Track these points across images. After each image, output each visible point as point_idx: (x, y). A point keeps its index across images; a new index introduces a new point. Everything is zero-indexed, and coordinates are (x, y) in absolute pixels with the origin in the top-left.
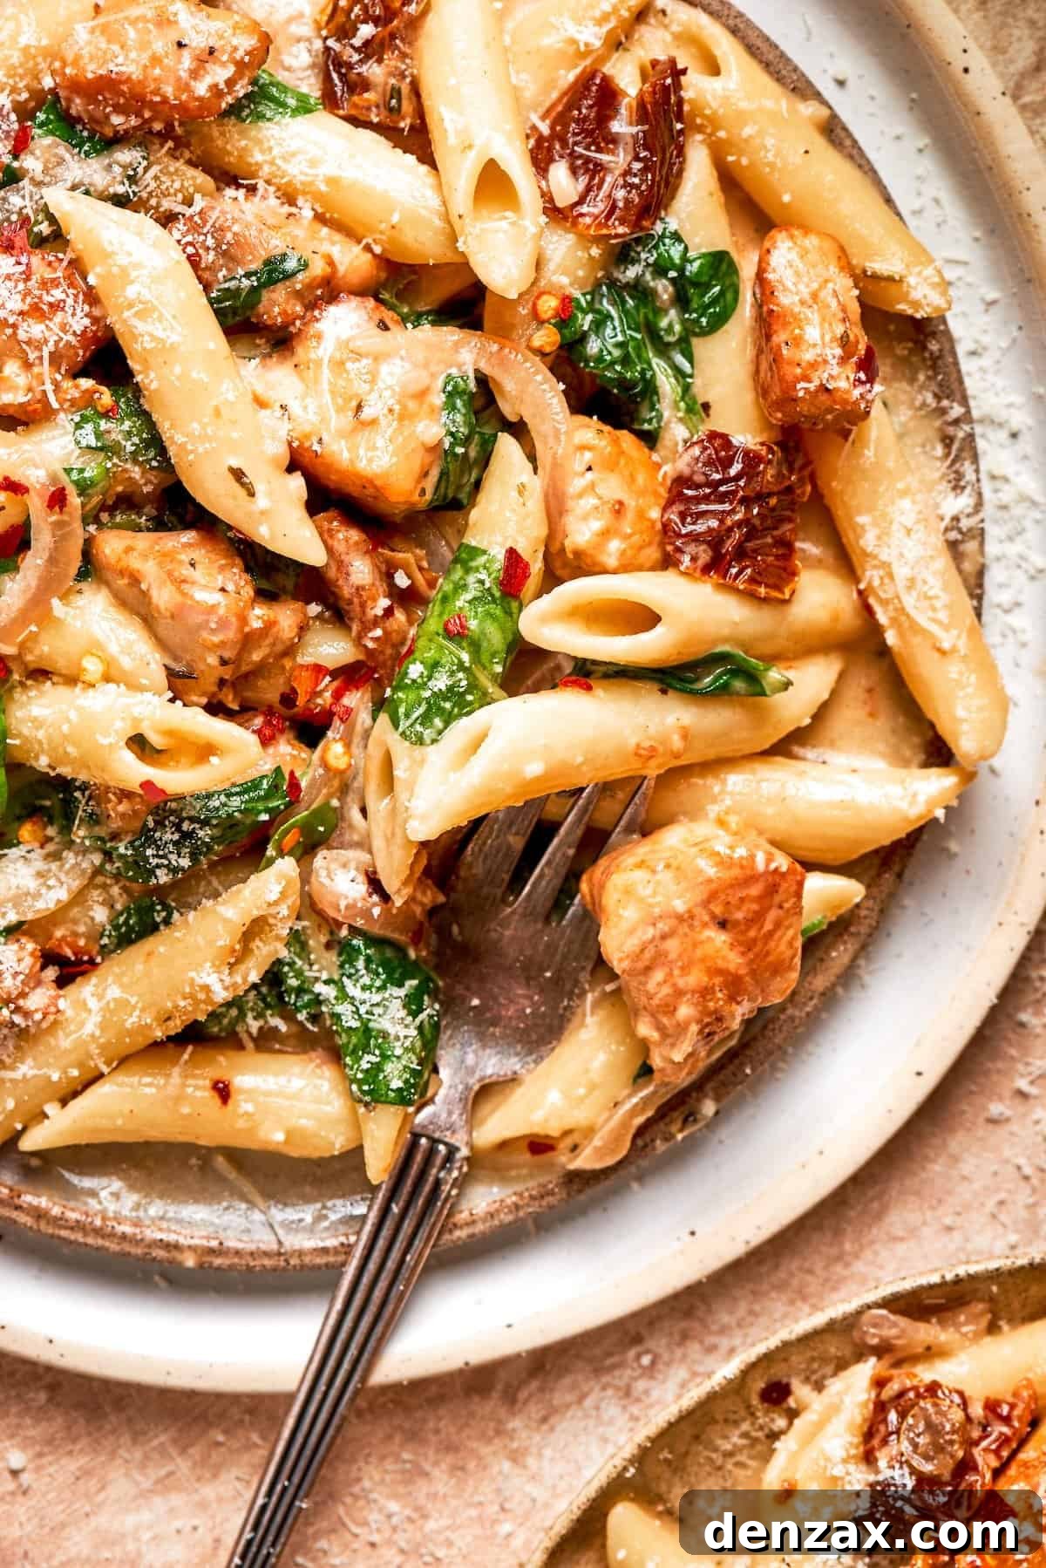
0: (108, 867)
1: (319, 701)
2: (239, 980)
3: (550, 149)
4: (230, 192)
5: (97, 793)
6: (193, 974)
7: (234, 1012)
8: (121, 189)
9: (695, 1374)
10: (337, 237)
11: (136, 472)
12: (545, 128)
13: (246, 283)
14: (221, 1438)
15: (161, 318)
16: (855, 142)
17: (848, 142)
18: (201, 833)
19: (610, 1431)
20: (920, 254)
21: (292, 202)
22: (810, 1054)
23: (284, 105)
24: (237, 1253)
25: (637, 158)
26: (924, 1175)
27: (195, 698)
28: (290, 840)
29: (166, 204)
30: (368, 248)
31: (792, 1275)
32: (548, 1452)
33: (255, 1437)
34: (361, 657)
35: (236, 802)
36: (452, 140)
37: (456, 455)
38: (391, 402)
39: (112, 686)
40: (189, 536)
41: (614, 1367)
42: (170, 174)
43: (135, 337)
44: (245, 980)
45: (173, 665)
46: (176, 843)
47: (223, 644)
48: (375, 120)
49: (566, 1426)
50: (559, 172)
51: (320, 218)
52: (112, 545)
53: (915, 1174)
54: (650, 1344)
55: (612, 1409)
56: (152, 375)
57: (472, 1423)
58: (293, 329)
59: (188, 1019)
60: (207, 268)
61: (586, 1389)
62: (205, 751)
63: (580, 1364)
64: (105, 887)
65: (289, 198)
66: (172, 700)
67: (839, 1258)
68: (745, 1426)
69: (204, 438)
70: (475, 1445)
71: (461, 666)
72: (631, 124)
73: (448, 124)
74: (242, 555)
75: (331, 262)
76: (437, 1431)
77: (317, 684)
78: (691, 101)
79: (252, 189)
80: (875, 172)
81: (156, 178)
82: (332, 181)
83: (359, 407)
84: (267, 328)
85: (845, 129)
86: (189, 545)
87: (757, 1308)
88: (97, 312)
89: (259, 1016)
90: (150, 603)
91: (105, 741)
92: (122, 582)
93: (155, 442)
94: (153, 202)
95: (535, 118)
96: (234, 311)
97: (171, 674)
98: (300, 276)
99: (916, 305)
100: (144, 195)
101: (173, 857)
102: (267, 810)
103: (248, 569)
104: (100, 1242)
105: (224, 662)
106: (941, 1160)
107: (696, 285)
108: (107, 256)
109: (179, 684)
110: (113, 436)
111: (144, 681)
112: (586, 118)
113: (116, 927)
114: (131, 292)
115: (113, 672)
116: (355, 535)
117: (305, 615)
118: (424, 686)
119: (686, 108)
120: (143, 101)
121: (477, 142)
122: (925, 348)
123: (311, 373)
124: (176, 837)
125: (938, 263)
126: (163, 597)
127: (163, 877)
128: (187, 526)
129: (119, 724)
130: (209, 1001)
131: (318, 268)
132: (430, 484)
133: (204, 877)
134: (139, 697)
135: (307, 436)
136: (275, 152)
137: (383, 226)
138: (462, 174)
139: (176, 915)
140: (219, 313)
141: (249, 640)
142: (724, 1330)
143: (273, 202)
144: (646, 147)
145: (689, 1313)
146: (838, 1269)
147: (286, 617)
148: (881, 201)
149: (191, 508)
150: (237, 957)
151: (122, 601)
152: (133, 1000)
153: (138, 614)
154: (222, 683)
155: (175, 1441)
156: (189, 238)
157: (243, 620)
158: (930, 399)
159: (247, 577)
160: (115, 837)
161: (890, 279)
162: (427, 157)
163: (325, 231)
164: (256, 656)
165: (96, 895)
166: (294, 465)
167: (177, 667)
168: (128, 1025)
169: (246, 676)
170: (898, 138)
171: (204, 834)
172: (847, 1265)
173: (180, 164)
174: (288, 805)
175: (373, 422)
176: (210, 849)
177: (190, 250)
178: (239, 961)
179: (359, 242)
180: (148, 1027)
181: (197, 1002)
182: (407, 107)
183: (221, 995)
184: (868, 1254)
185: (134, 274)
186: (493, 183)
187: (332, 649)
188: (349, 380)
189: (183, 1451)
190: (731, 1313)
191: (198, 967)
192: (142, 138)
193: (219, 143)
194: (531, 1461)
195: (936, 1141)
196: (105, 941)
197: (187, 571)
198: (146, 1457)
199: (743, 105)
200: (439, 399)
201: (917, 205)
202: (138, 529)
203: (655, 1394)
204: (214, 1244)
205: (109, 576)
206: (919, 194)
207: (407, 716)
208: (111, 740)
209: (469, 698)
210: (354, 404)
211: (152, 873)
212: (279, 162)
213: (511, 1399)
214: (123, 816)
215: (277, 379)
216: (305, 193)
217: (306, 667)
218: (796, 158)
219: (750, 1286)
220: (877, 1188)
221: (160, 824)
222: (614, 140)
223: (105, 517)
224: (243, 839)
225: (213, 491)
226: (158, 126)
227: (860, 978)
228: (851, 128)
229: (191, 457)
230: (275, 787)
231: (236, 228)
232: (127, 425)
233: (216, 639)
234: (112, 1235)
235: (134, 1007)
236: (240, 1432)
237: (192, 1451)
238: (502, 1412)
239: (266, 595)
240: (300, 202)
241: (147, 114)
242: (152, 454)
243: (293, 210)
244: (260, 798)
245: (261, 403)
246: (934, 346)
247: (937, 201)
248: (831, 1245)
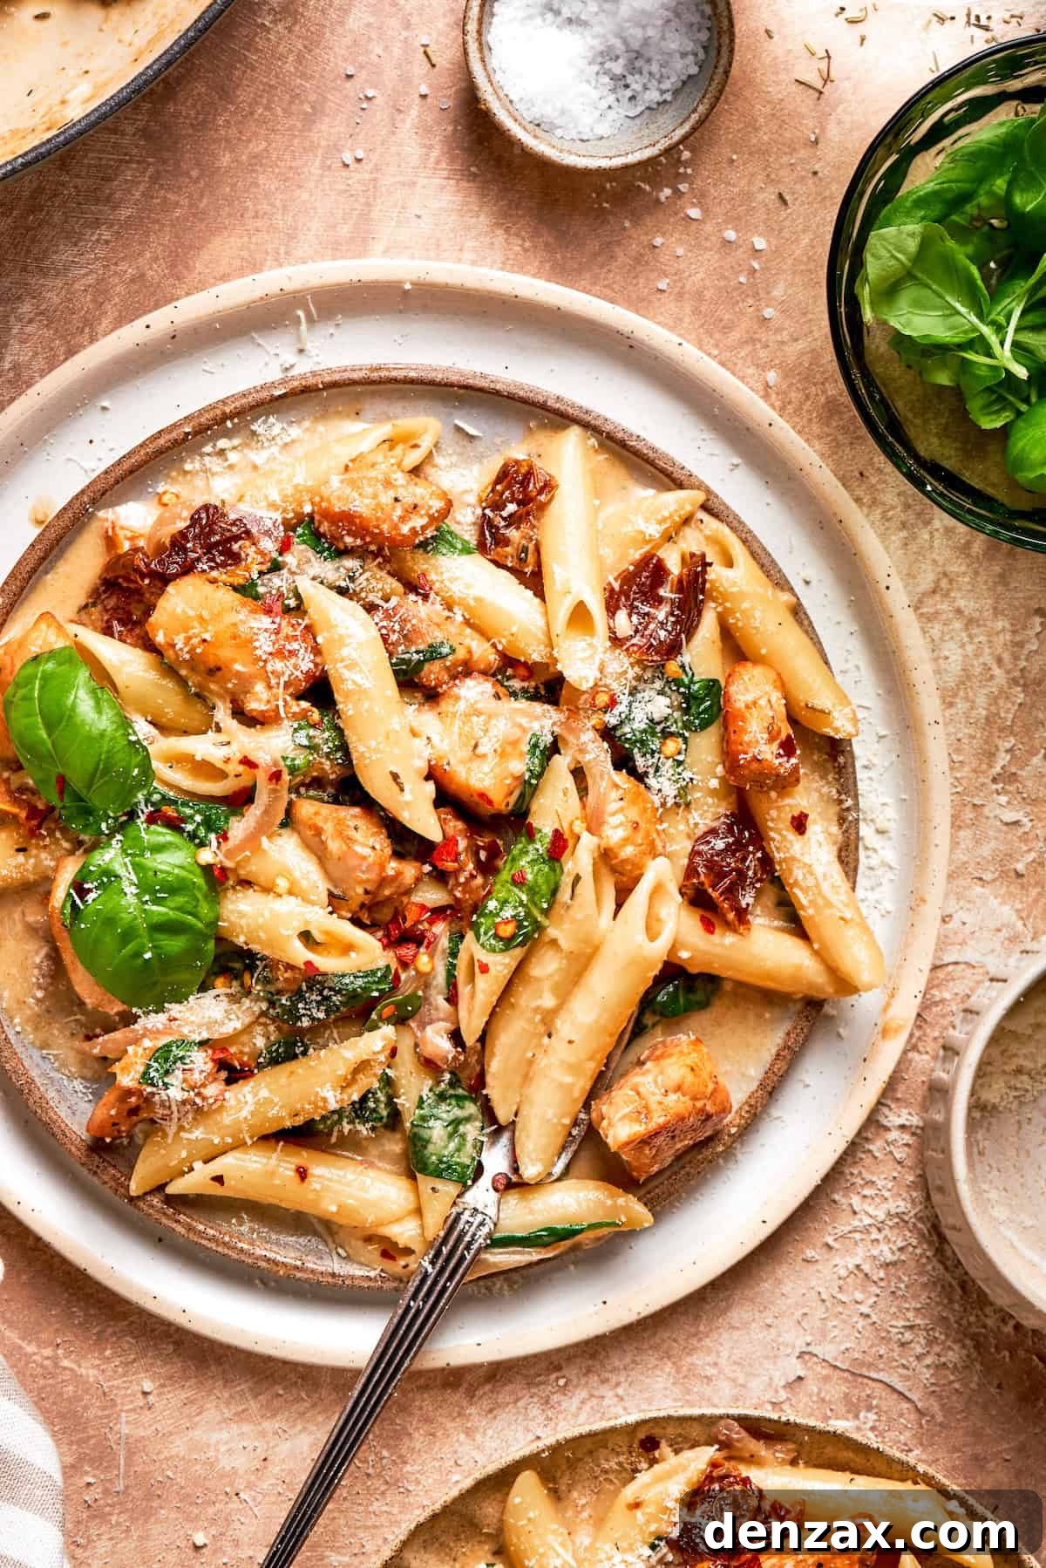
0: (271, 1011)
1: (420, 927)
2: (346, 1097)
3: (618, 600)
4: (412, 597)
5: (272, 964)
6: (318, 1089)
7: (336, 1117)
8: (343, 584)
9: (592, 1396)
10: (476, 636)
11: (327, 765)
12: (616, 586)
13: (416, 657)
14: (281, 1392)
15: (361, 671)
16: (811, 623)
17: (806, 622)
18: (334, 998)
19: (532, 1425)
20: (844, 699)
21: (450, 609)
22: (696, 1200)
23: (452, 546)
24: (313, 1271)
25: (672, 614)
26: (757, 1289)
27: (344, 913)
28: (387, 1012)
29: (372, 598)
30: (494, 645)
31: (663, 1341)
32: (490, 1432)
33: (303, 1395)
34: (452, 902)
35: (360, 982)
36: (558, 586)
37: (531, 784)
38: (496, 746)
39: (292, 899)
40: (356, 810)
41: (541, 1383)
42: (375, 578)
43: (343, 681)
44: (350, 1097)
45: (332, 889)
46: (318, 1002)
47: (367, 881)
48: (510, 565)
49: (504, 1416)
50: (622, 615)
51: (467, 622)
52: (307, 809)
53: (753, 1288)
54: (565, 1372)
55: (535, 1411)
56: (350, 706)
57: (445, 1406)
58: (440, 690)
59: (308, 1117)
60: (393, 644)
61: (520, 1395)
62: (347, 948)
63: (518, 1377)
64: (265, 1025)
65: (449, 607)
66: (331, 913)
67: (695, 1335)
68: (622, 1458)
69: (377, 750)
70: (444, 1420)
71: (521, 904)
72: (671, 592)
73: (557, 576)
74: (387, 827)
75: (470, 652)
76: (421, 1408)
77: (420, 916)
78: (712, 582)
79: (426, 597)
80: (820, 644)
81: (367, 580)
82: (478, 600)
83: (476, 746)
84: (424, 686)
85: (805, 614)
86: (355, 816)
87: (638, 1358)
88: (318, 660)
89: (351, 1122)
90: (326, 848)
91: (284, 932)
92: (310, 833)
93: (344, 748)
94: (363, 595)
95: (611, 579)
96: (405, 672)
97: (331, 895)
98: (450, 658)
99: (837, 730)
100: (358, 589)
101: (314, 1011)
102: (377, 990)
103: (389, 836)
104: (226, 1251)
105: (367, 892)
106: (770, 1282)
107: (696, 698)
108: (330, 627)
109: (335, 901)
110: (317, 740)
111: (313, 898)
112: (643, 584)
113: (270, 1052)
114: (345, 652)
115: (296, 890)
116: (460, 825)
117: (421, 870)
118: (497, 915)
119: (708, 586)
120: (367, 531)
121: (574, 590)
122: (836, 760)
123: (449, 720)
124: (319, 998)
125: (854, 707)
126: (334, 846)
127: (305, 1023)
128: (353, 804)
129: (295, 923)
130: (324, 1108)
131: (461, 654)
132: (513, 799)
133: (329, 1028)
134: (310, 908)
135: (441, 758)
136: (445, 576)
137: (506, 633)
138: (562, 610)
139: (311, 1051)
140: (396, 673)
141: (383, 881)
142: (614, 1370)
143: (438, 607)
144: (679, 609)
145: (593, 1356)
146: (694, 1341)
147: (410, 871)
148: (821, 662)
149: (358, 793)
150: (347, 1084)
151: (307, 845)
152: (276, 1100)
153: (316, 854)
154: (363, 905)
155: (251, 1390)
156: (384, 623)
157: (382, 867)
158: (834, 791)
159: (388, 841)
160: (280, 992)
161: (822, 712)
162: (540, 593)
163: (468, 631)
164: (387, 892)
165: (259, 1029)
166: (431, 775)
167: (336, 892)
168: (270, 1115)
169: (378, 903)
170: (838, 623)
171: (336, 999)
172: (700, 1340)
173: (383, 573)
174: (391, 989)
175: (484, 756)
176: (338, 1009)
177: (384, 631)
178: (348, 1085)
179: (489, 640)
180: (282, 1117)
181: (317, 1107)
182: (531, 559)
183: (333, 1105)
184: (715, 1335)
185: (348, 641)
186: (580, 615)
187: (432, 896)
188: (472, 728)
189: (255, 1397)
190: (621, 1360)
191: (322, 1086)
192: (361, 553)
193: (410, 564)
194: (478, 1437)
195: (769, 1268)
196: (261, 1060)
197: (352, 833)
198: (231, 1397)
199: (745, 588)
200: (525, 748)
201: (845, 667)
202: (322, 801)
203: (564, 1405)
204: (299, 1263)
205: (301, 828)
206: (847, 661)
207: (486, 933)
208: (290, 932)
209: (526, 923)
210: (473, 742)
211: (299, 1018)
212: (447, 583)
213: (471, 1395)
214: (286, 980)
215: (426, 720)
216: (459, 604)
217: (416, 904)
218: (771, 627)
219: (635, 1345)
220: (727, 1293)
221: (310, 989)
222: (660, 600)
223: (302, 790)
224: (359, 1004)
225: (376, 784)
226: (373, 548)
227: (734, 1155)
228: (808, 611)
229: (367, 761)
230: (385, 976)
231: (414, 622)
232: (327, 734)
233: (364, 877)
234: (235, 1248)
235: (276, 1105)
236: (294, 1391)
237: (261, 1397)
238: (464, 1403)
239: (398, 855)
240: (456, 609)
241: (368, 539)
242: (339, 755)
243: (451, 614)
244: (375, 982)
245: (414, 734)
246: (841, 760)
247: (857, 667)
248: (692, 1325)
